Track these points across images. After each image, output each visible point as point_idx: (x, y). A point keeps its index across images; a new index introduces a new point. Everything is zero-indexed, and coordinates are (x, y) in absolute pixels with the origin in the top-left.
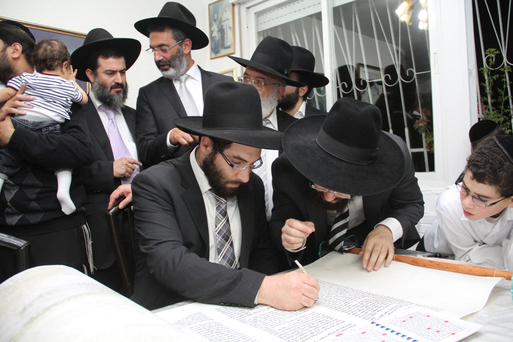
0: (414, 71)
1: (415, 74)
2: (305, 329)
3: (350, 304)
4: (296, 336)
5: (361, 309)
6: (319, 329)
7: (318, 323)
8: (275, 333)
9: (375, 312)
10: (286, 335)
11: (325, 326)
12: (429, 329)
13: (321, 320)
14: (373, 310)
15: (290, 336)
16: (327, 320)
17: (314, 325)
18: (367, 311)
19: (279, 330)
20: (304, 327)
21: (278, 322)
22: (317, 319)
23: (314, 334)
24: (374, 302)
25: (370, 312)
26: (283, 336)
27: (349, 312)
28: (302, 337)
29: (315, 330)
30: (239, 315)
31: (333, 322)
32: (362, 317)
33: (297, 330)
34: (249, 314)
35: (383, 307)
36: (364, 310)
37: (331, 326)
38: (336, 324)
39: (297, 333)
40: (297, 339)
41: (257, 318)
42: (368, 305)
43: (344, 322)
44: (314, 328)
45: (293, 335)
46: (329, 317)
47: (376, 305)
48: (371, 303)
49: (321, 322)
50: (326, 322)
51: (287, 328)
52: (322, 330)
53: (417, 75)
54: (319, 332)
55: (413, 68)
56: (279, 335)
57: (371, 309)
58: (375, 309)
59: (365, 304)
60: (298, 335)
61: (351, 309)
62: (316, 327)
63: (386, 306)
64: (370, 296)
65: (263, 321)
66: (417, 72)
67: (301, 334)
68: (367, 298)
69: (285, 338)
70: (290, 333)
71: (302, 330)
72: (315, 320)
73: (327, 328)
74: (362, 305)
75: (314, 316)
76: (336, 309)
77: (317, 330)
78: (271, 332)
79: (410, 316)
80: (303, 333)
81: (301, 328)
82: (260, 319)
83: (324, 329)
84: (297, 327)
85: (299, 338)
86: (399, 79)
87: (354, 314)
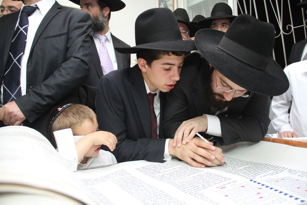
0: (292, 26)
1: (293, 28)
2: (199, 183)
3: (236, 169)
4: (191, 188)
5: (245, 172)
6: (209, 183)
7: (210, 179)
8: (175, 184)
9: (256, 175)
10: (183, 186)
11: (215, 181)
12: (298, 188)
13: (213, 177)
14: (254, 174)
15: (186, 187)
16: (217, 177)
17: (206, 180)
18: (250, 174)
19: (178, 182)
20: (198, 181)
21: (179, 178)
22: (210, 177)
23: (205, 187)
24: (256, 168)
25: (252, 174)
26: (180, 187)
27: (235, 173)
28: (195, 188)
29: (207, 184)
30: (151, 173)
31: (222, 179)
32: (245, 177)
33: (192, 183)
34: (159, 172)
35: (262, 172)
36: (247, 173)
37: (220, 181)
38: (224, 180)
39: (192, 185)
40: (191, 190)
41: (164, 175)
42: (250, 170)
43: (230, 179)
44: (206, 182)
45: (189, 186)
46: (220, 176)
47: (257, 171)
48: (253, 169)
49: (212, 179)
50: (217, 179)
51: (184, 182)
52: (212, 184)
53: (294, 29)
54: (210, 185)
55: (291, 25)
56: (177, 186)
57: (253, 173)
58: (256, 173)
59: (248, 169)
60: (193, 187)
61: (237, 172)
62: (208, 182)
63: (265, 172)
64: (253, 164)
65: (168, 177)
66: (294, 27)
67: (195, 186)
68: (250, 165)
69: (182, 188)
70: (186, 185)
71: (196, 184)
72: (208, 177)
73: (216, 183)
74: (246, 170)
75: (208, 174)
76: (225, 171)
77: (208, 184)
78: (172, 184)
79: (282, 179)
80: (197, 185)
81: (195, 182)
82: (166, 176)
83: (214, 183)
84: (193, 181)
85: (192, 189)
86: (281, 32)
87: (239, 175)
